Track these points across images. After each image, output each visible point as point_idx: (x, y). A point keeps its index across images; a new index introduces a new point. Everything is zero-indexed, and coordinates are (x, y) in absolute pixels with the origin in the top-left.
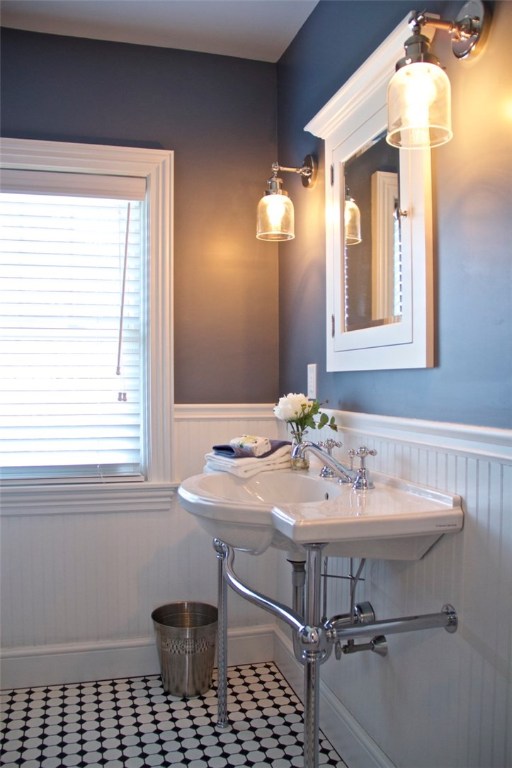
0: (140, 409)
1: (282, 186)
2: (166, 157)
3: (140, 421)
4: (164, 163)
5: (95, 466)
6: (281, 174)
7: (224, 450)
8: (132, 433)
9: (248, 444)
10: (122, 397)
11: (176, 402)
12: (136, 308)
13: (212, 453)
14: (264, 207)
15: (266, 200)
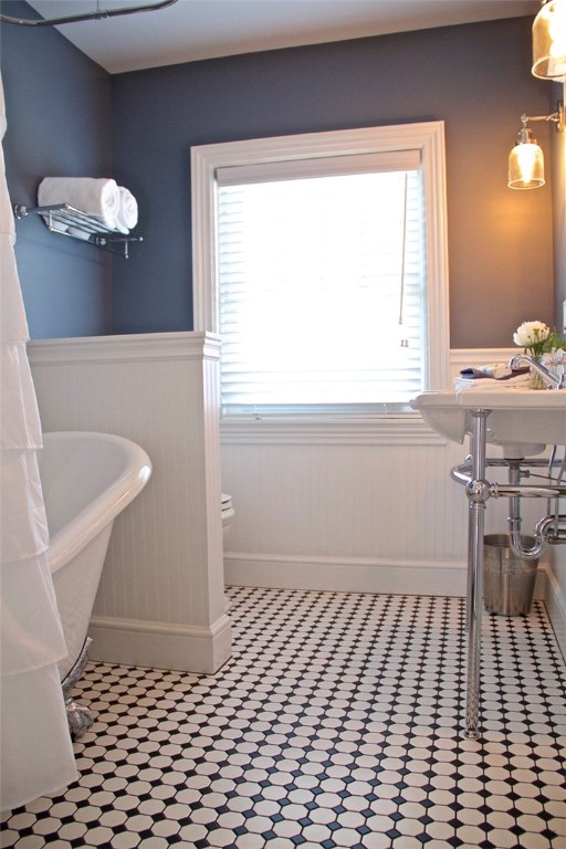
0: (421, 354)
1: (531, 136)
2: (438, 127)
3: (422, 365)
4: (436, 133)
5: (382, 404)
6: (530, 124)
7: (468, 373)
8: (415, 375)
9: (489, 368)
10: (405, 344)
11: (451, 347)
12: (416, 263)
13: (460, 377)
14: (515, 157)
15: (516, 150)
